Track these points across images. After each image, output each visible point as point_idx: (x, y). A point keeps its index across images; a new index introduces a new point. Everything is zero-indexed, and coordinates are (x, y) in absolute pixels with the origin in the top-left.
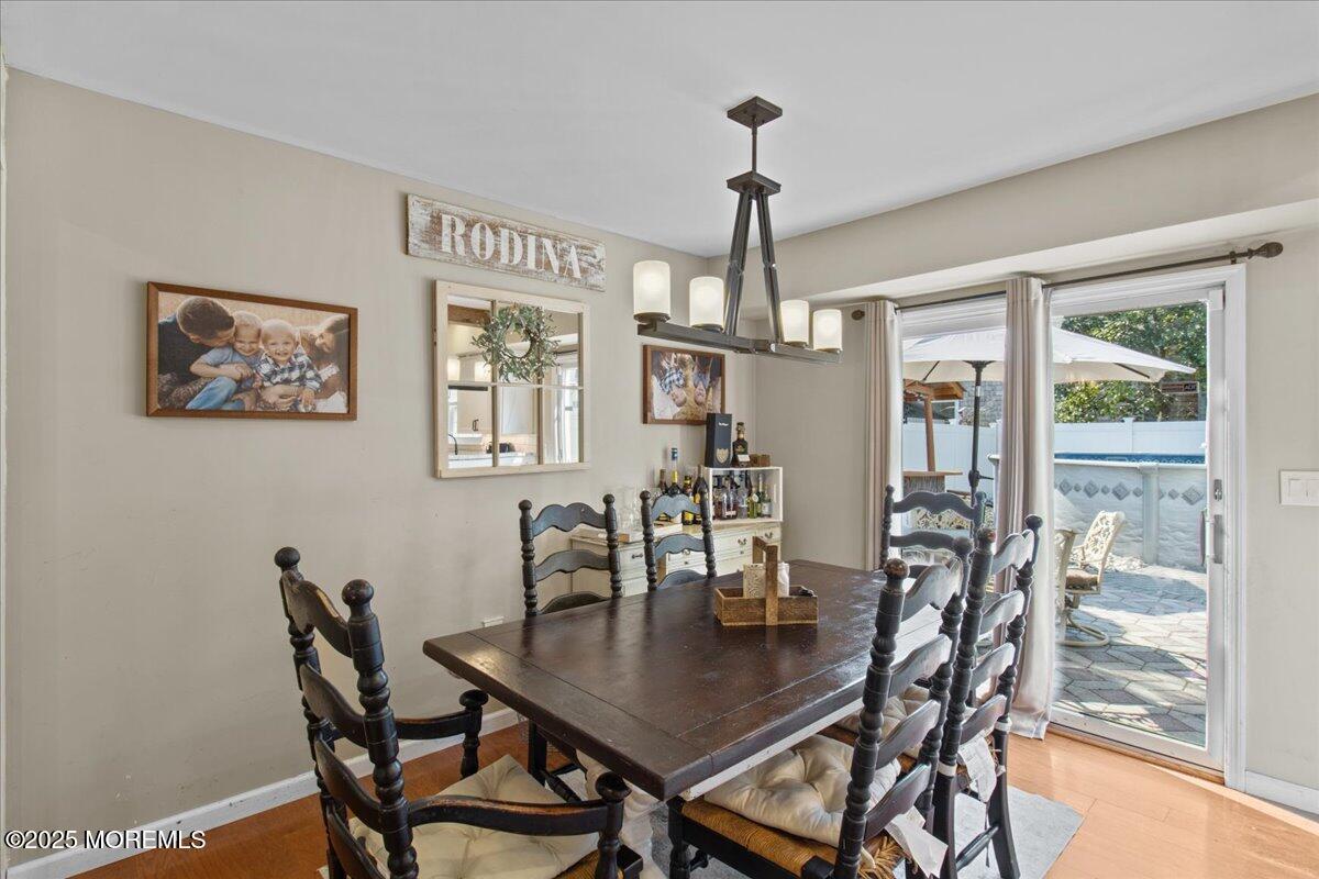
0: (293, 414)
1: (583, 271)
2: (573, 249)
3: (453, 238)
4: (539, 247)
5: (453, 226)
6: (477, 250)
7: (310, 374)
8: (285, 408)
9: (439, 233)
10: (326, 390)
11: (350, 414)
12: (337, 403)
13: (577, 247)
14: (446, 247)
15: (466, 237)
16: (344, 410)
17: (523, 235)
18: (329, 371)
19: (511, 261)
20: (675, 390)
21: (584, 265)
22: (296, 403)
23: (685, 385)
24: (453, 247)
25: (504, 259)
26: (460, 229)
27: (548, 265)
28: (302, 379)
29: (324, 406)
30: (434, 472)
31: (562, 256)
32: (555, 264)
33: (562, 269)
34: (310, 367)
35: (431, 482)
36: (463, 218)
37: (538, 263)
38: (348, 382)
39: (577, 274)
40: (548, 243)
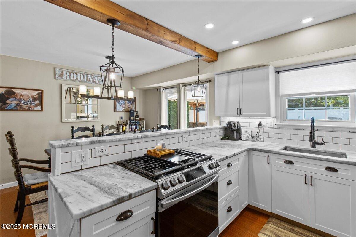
0: (29, 110)
1: (98, 81)
2: (96, 77)
3: (66, 76)
4: (87, 77)
5: (66, 74)
6: (72, 78)
7: (33, 103)
8: (27, 109)
9: (63, 75)
10: (36, 105)
11: (42, 110)
12: (39, 108)
13: (97, 76)
14: (65, 77)
15: (69, 76)
16: (40, 109)
17: (83, 75)
18: (37, 102)
19: (80, 80)
20: (122, 105)
21: (99, 80)
22: (29, 108)
23: (125, 104)
24: (66, 77)
25: (79, 79)
26: (68, 74)
27: (90, 80)
28: (31, 104)
29: (35, 109)
30: (61, 121)
31: (93, 79)
32: (91, 80)
33: (93, 81)
34: (33, 101)
35: (61, 123)
36: (68, 72)
37: (87, 80)
38: (41, 104)
39: (97, 82)
40: (90, 76)
